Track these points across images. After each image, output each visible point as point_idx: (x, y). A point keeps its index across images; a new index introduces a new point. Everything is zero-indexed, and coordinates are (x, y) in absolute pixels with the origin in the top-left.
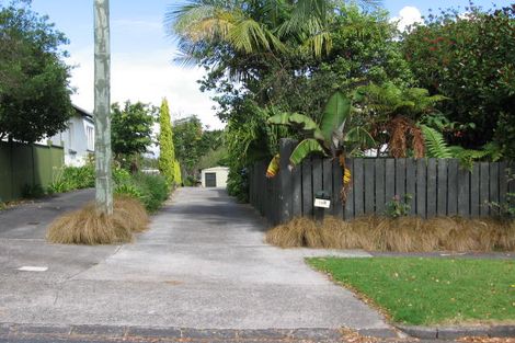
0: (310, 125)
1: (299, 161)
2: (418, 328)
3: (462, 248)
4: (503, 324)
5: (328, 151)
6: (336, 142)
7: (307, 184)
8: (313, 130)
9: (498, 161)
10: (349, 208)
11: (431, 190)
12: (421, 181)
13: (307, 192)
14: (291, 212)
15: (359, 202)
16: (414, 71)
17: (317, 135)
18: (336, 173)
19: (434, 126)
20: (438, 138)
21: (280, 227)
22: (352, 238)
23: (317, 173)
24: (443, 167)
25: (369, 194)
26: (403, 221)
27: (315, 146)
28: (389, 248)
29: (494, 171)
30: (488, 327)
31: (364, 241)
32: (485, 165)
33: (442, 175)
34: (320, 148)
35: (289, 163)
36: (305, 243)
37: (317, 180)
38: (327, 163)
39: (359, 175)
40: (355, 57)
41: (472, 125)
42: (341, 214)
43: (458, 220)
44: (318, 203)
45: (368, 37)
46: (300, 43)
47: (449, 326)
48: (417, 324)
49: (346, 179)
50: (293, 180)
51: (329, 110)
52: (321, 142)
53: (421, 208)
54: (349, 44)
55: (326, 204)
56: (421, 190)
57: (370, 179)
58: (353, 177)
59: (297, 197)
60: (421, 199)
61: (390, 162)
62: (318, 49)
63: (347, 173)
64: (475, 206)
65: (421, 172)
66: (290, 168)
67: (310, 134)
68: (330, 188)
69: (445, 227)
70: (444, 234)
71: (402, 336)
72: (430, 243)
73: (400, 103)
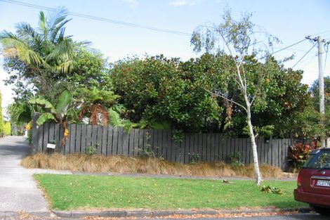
0: (48, 105)
1: (42, 123)
2: (61, 212)
3: (121, 171)
4: (109, 210)
5: (57, 119)
6: (63, 115)
7: (46, 136)
8: (50, 108)
9: (144, 128)
10: (67, 149)
11: (110, 141)
12: (105, 137)
13: (46, 140)
14: (37, 150)
15: (72, 146)
16: (114, 83)
17: (53, 111)
18: (61, 131)
19: (116, 110)
20: (117, 116)
21: (28, 158)
22: (65, 164)
23: (51, 131)
24: (116, 130)
25: (78, 142)
26: (95, 156)
27: (50, 116)
28: (83, 170)
29: (142, 133)
30: (100, 211)
31: (71, 166)
32: (137, 130)
33: (115, 135)
34: (53, 118)
35: (36, 125)
36: (40, 166)
37: (51, 135)
38: (57, 126)
39: (73, 132)
40: (83, 74)
41: (133, 111)
42: (62, 152)
43: (122, 157)
44: (49, 146)
45: (91, 65)
46: (57, 65)
47: (80, 211)
48: (63, 209)
49: (65, 134)
50: (39, 133)
51: (61, 99)
52: (54, 115)
53: (104, 150)
54: (81, 67)
55: (53, 146)
56: (104, 142)
57: (79, 135)
58: (70, 133)
59: (40, 142)
60: (104, 146)
61: (90, 126)
62: (66, 69)
63: (67, 131)
64: (131, 150)
65: (105, 132)
66: (38, 127)
67: (49, 110)
68: (58, 138)
69: (115, 160)
70: (113, 164)
71: (52, 215)
72: (105, 168)
73: (98, 97)
